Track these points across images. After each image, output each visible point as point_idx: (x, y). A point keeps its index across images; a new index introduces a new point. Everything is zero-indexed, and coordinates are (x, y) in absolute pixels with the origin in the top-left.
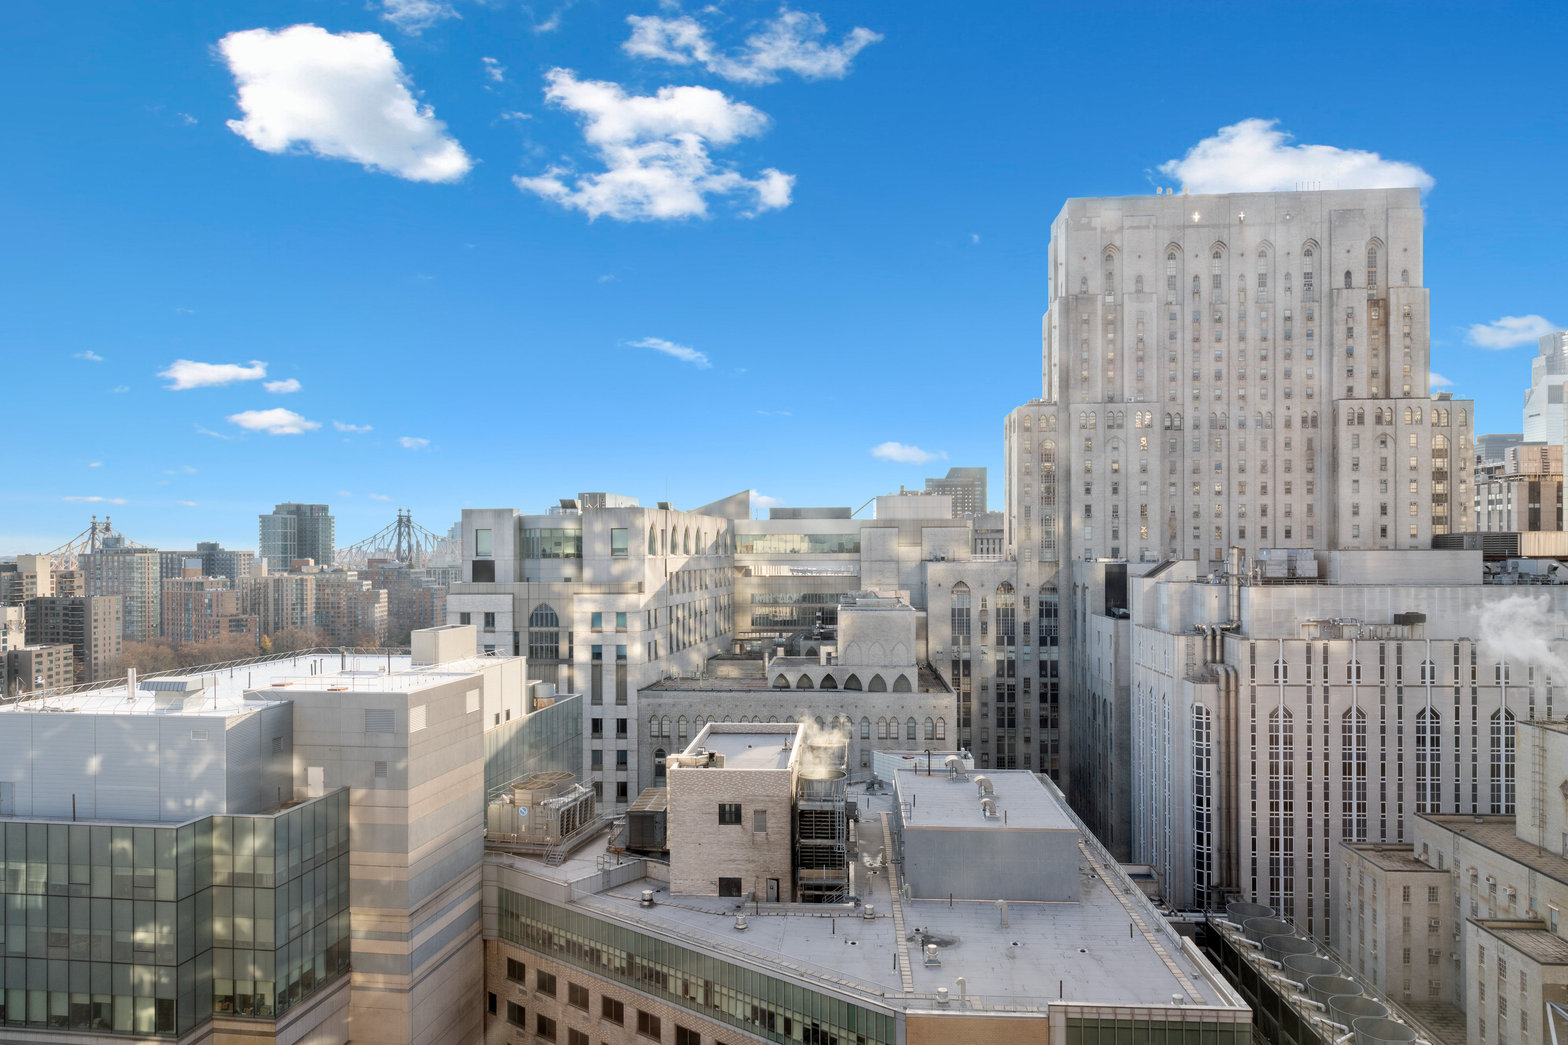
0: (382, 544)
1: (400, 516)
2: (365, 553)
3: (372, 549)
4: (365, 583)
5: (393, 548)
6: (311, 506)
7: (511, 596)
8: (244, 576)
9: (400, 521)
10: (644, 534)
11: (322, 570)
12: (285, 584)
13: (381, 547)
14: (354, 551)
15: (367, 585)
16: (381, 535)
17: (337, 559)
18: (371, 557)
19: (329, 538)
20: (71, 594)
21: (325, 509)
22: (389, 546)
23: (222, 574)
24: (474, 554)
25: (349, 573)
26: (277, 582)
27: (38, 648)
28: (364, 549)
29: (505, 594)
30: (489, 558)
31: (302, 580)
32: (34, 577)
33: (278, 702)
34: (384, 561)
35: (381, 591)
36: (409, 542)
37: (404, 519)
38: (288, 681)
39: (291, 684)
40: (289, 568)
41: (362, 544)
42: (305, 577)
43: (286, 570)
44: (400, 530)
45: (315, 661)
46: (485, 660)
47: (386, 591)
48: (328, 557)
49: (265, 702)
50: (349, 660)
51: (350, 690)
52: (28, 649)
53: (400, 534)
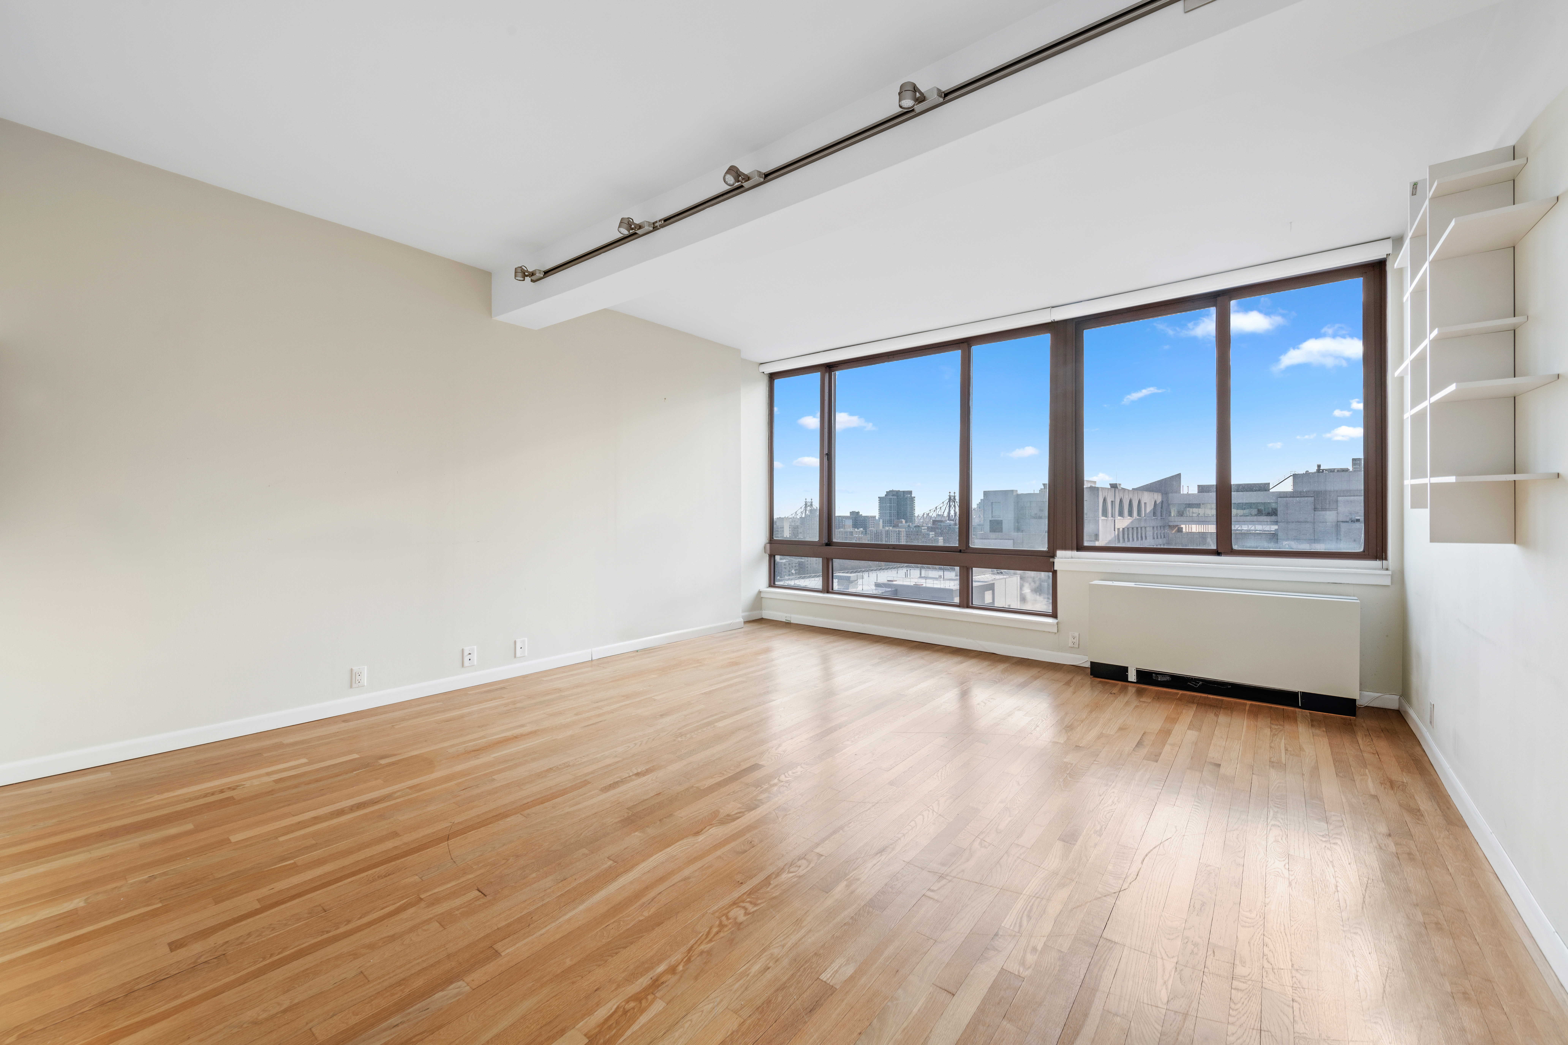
0: (940, 512)
1: (950, 496)
2: (931, 517)
3: (934, 515)
4: (931, 533)
5: (946, 514)
6: (904, 491)
7: (1012, 541)
8: (872, 529)
9: (950, 499)
10: (1098, 504)
11: (909, 526)
12: (891, 533)
13: (940, 513)
14: (925, 516)
15: (933, 534)
16: (939, 507)
17: (916, 520)
18: (934, 519)
19: (912, 509)
20: (798, 536)
21: (910, 492)
22: (943, 513)
23: (861, 527)
24: (991, 517)
25: (923, 528)
26: (887, 532)
27: (785, 561)
28: (930, 515)
29: (1009, 539)
30: (999, 519)
31: (899, 531)
32: (783, 528)
33: (890, 589)
34: (941, 521)
35: (939, 538)
36: (955, 511)
37: (952, 498)
38: (895, 579)
39: (896, 581)
40: (892, 525)
41: (929, 512)
42: (900, 529)
43: (891, 526)
44: (950, 504)
45: (907, 571)
46: (996, 576)
47: (942, 538)
48: (912, 519)
49: (884, 589)
50: (923, 572)
51: (924, 585)
52: (781, 561)
53: (950, 506)
